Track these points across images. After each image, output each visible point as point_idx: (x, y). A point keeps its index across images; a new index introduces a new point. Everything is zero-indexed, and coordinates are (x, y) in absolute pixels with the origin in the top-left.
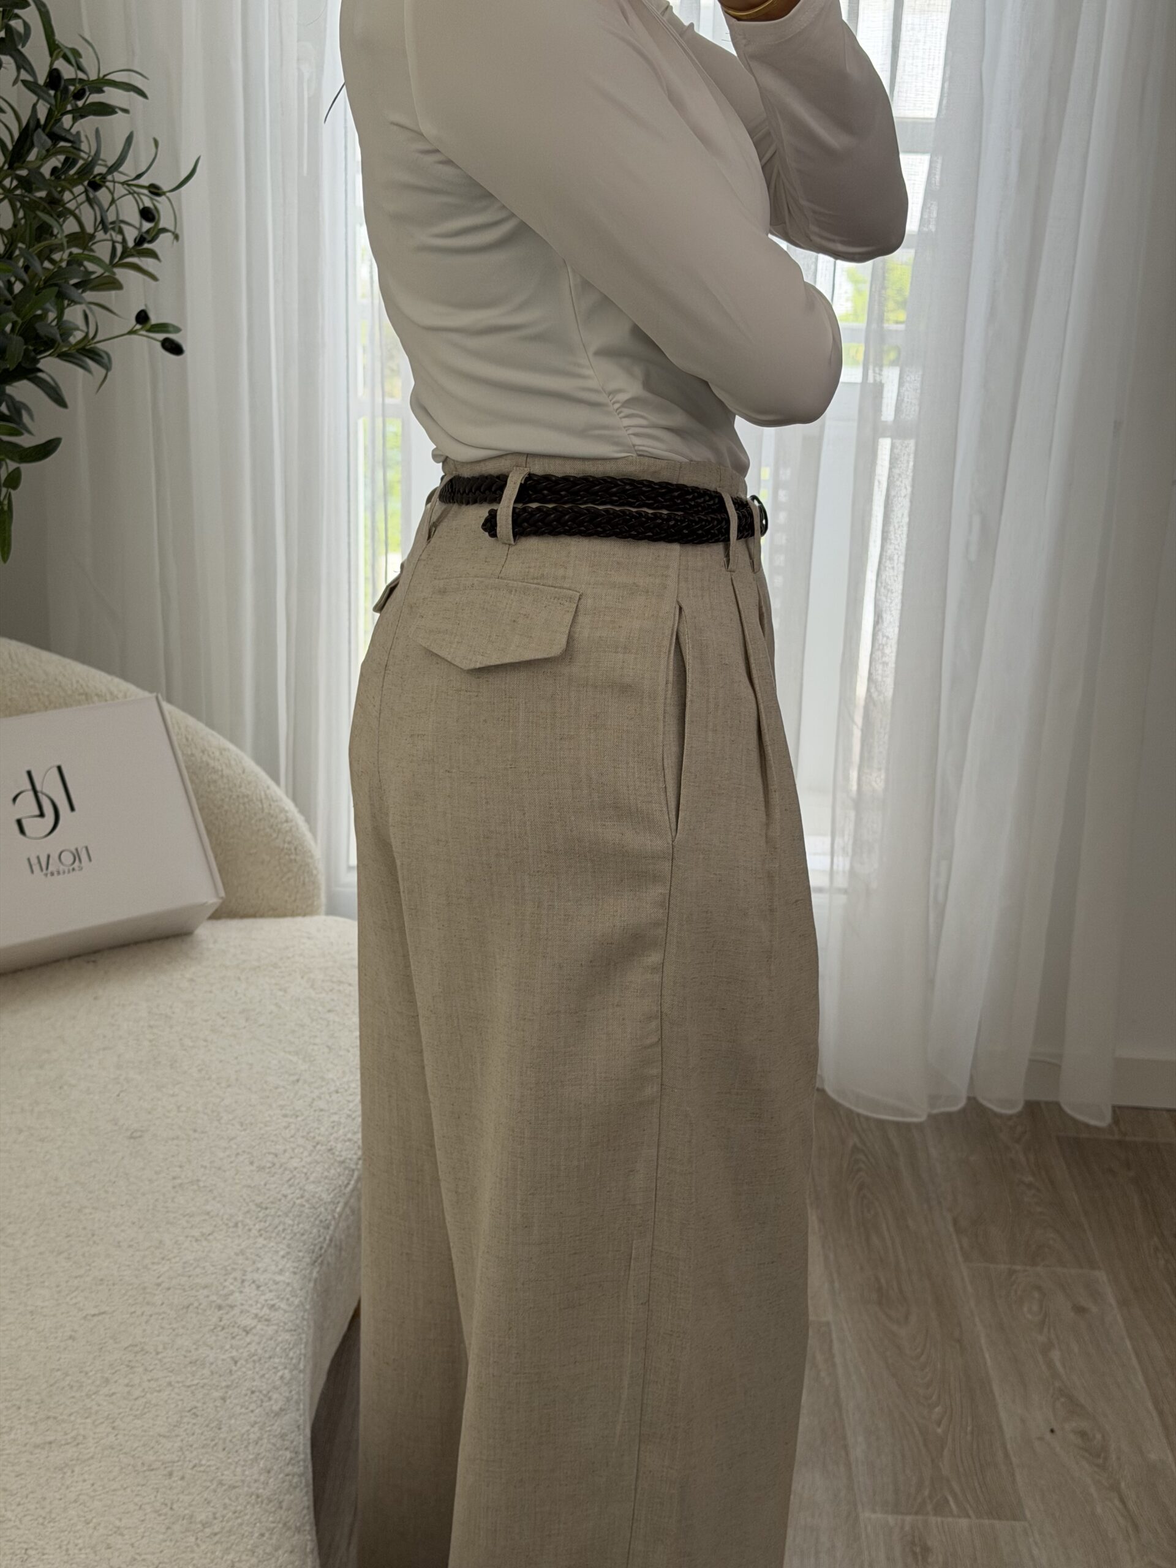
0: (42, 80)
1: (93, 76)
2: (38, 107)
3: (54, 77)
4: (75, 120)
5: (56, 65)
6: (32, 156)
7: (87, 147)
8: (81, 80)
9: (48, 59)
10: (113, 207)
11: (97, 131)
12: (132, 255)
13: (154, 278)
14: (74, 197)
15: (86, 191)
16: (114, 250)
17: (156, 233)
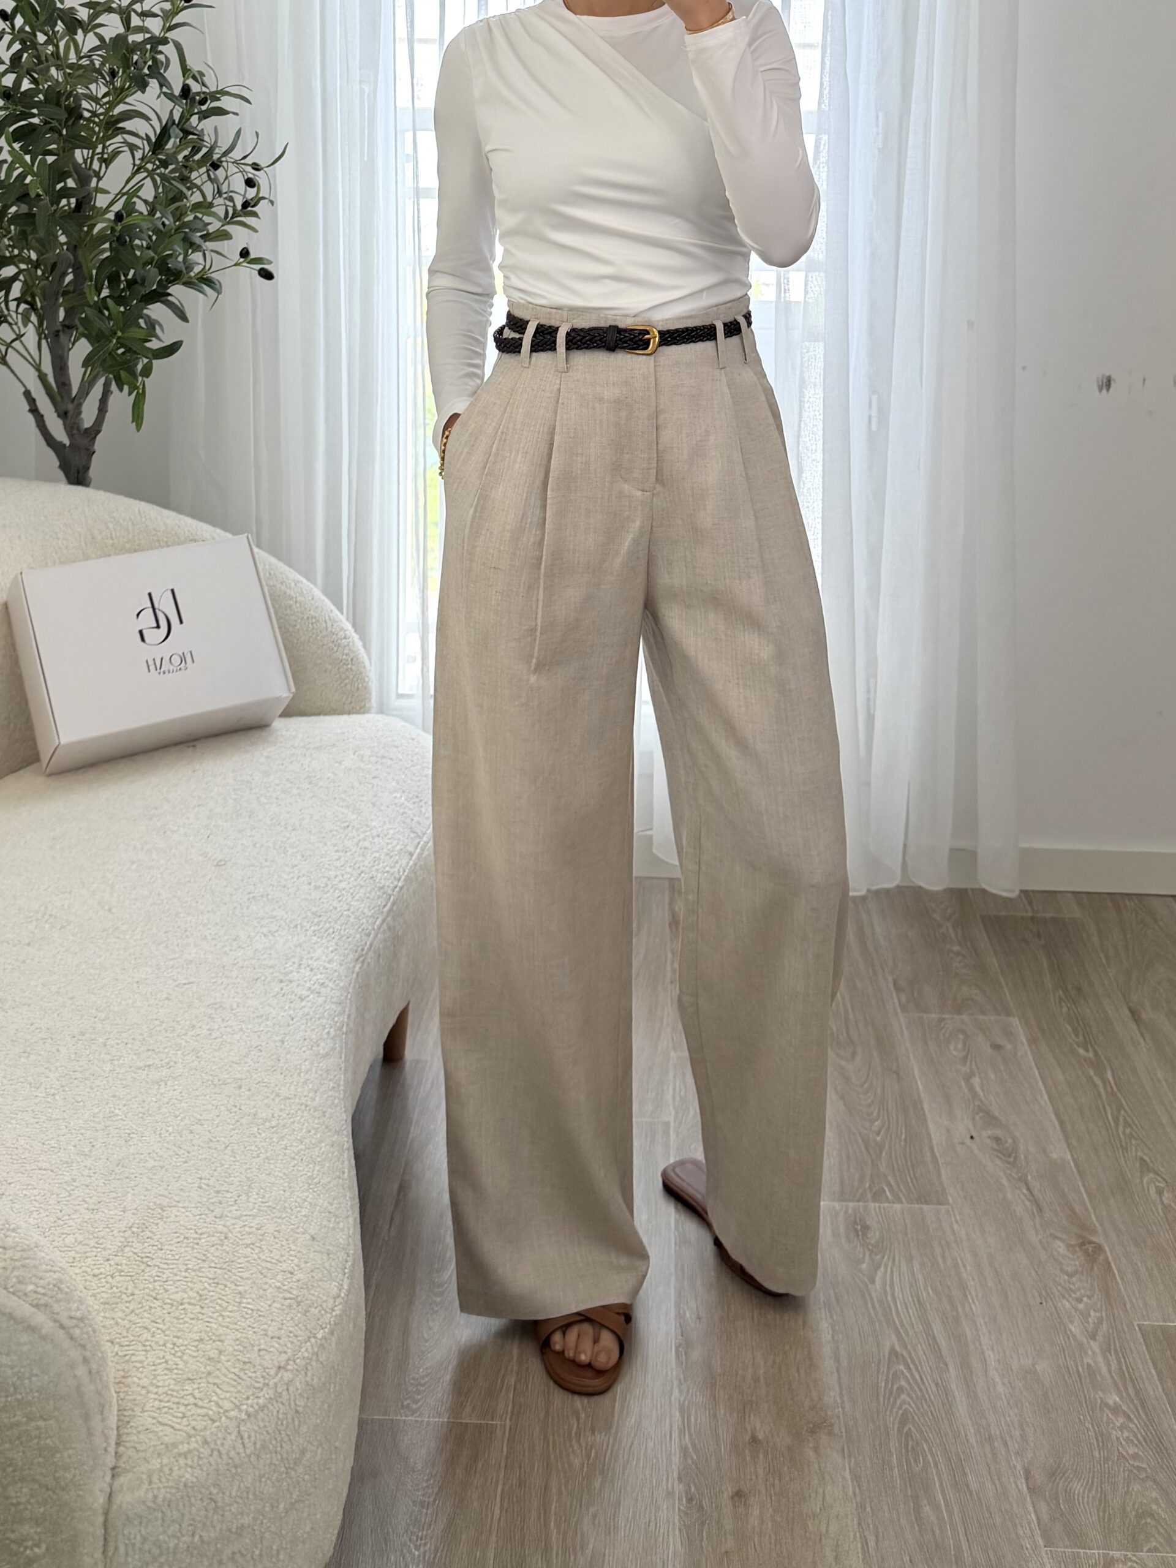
0: (177, 91)
1: (213, 89)
2: (175, 111)
3: (186, 91)
4: (200, 120)
5: (187, 82)
6: (169, 145)
7: (208, 140)
8: (204, 93)
9: (182, 79)
10: (227, 182)
11: (216, 129)
12: (240, 216)
13: (255, 231)
14: (198, 176)
15: (208, 171)
16: (227, 212)
17: (257, 200)
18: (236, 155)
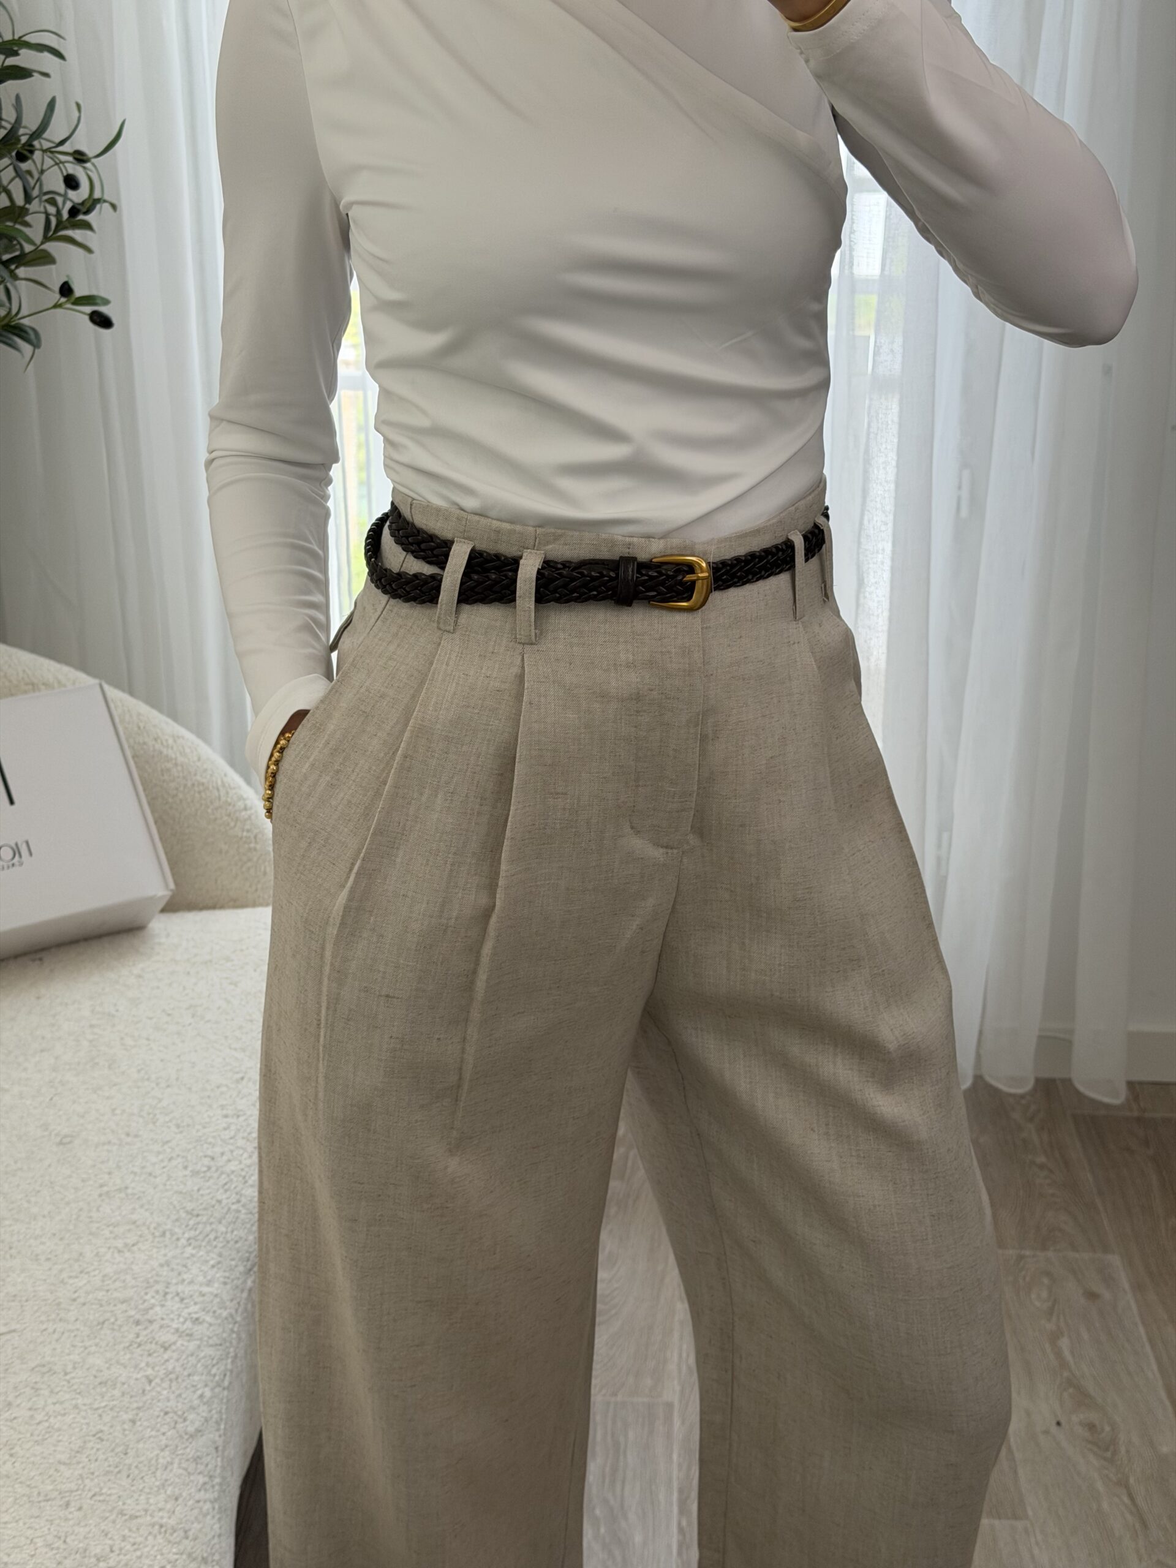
1: (8, 38)
12: (66, 228)
13: (89, 250)
15: (12, 162)
16: (48, 222)
17: (90, 205)
18: (49, 138)
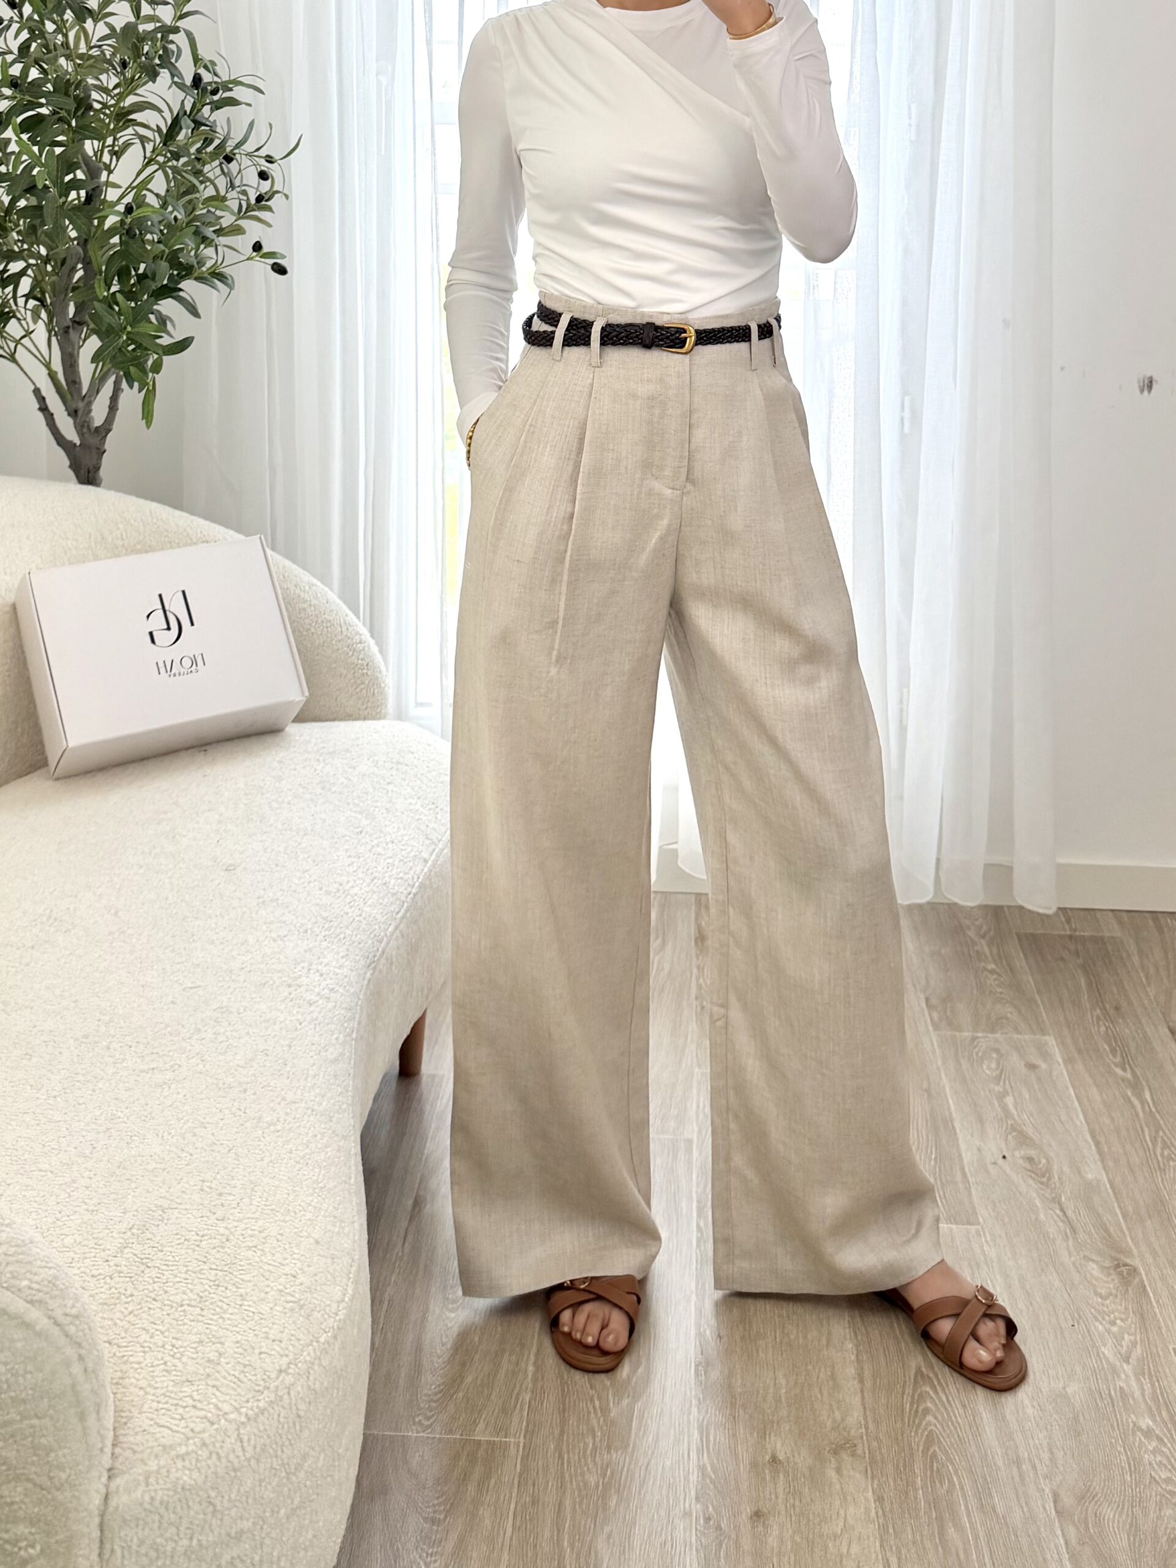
0: (189, 81)
1: (225, 78)
2: (186, 102)
3: (197, 80)
4: (212, 111)
5: (199, 71)
6: (181, 137)
7: (221, 131)
8: (216, 83)
9: (194, 68)
10: (240, 175)
11: (229, 120)
13: (270, 226)
14: (212, 169)
15: (221, 164)
16: (240, 206)
17: (272, 194)
18: (249, 147)
